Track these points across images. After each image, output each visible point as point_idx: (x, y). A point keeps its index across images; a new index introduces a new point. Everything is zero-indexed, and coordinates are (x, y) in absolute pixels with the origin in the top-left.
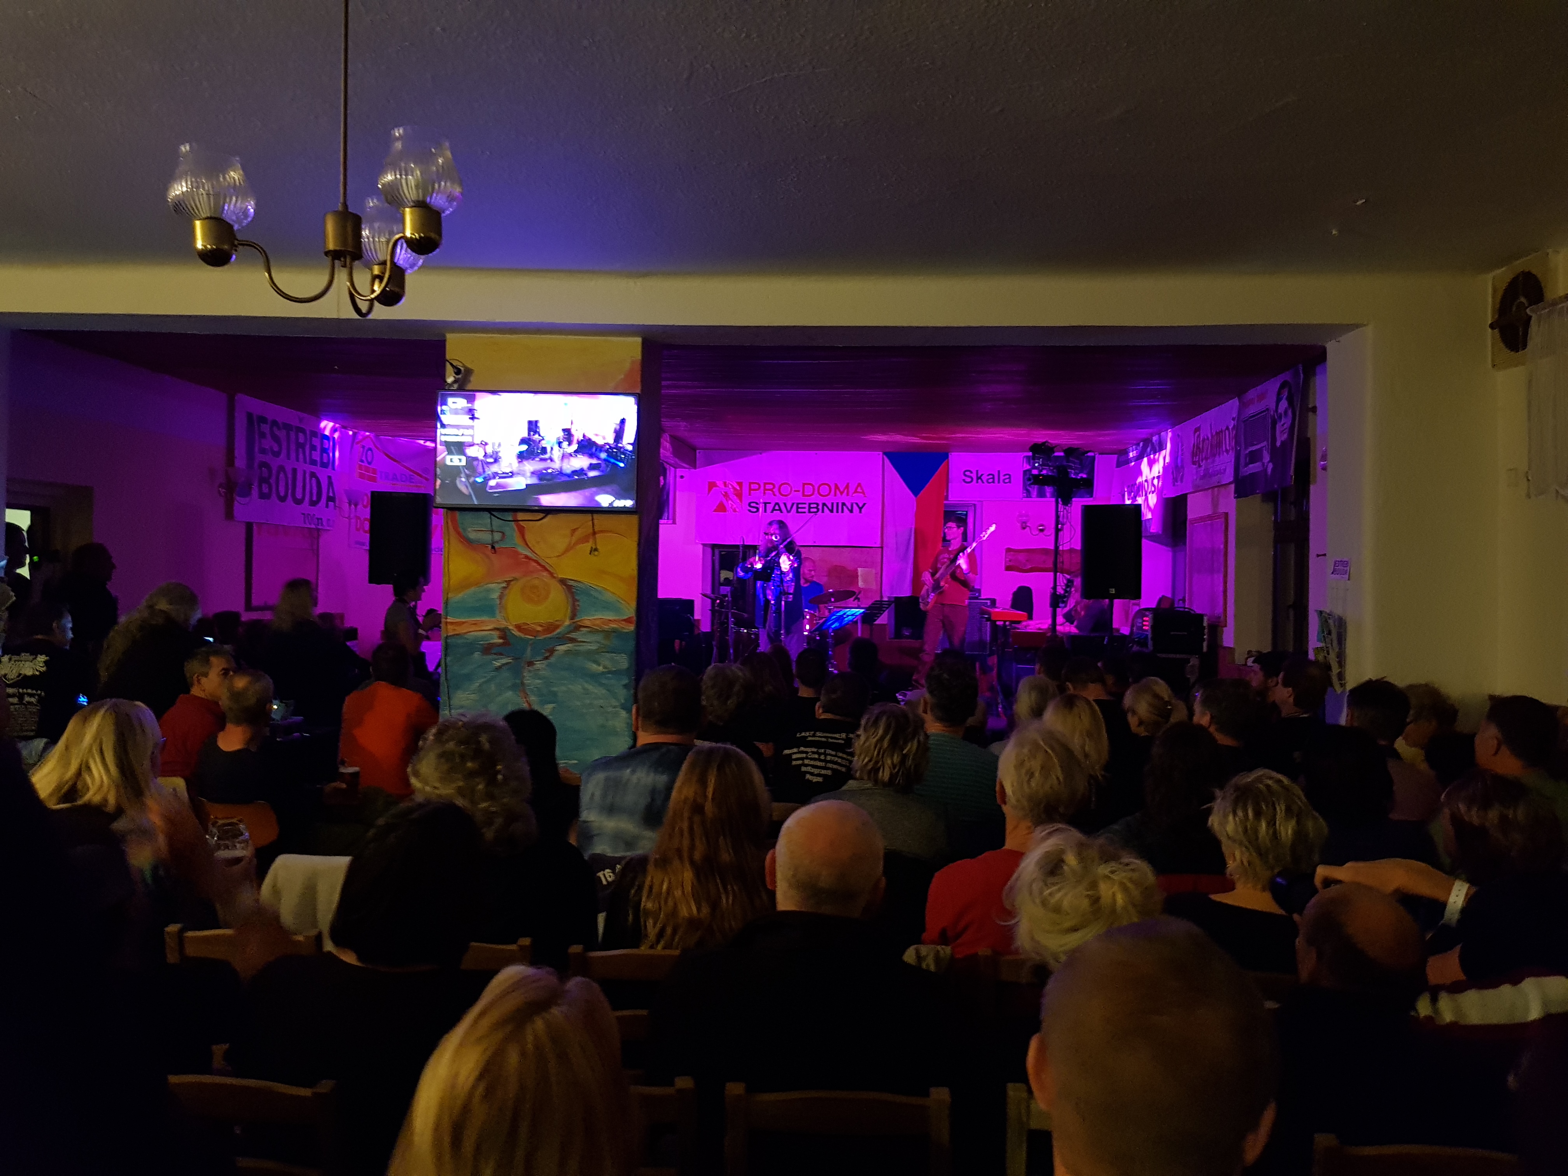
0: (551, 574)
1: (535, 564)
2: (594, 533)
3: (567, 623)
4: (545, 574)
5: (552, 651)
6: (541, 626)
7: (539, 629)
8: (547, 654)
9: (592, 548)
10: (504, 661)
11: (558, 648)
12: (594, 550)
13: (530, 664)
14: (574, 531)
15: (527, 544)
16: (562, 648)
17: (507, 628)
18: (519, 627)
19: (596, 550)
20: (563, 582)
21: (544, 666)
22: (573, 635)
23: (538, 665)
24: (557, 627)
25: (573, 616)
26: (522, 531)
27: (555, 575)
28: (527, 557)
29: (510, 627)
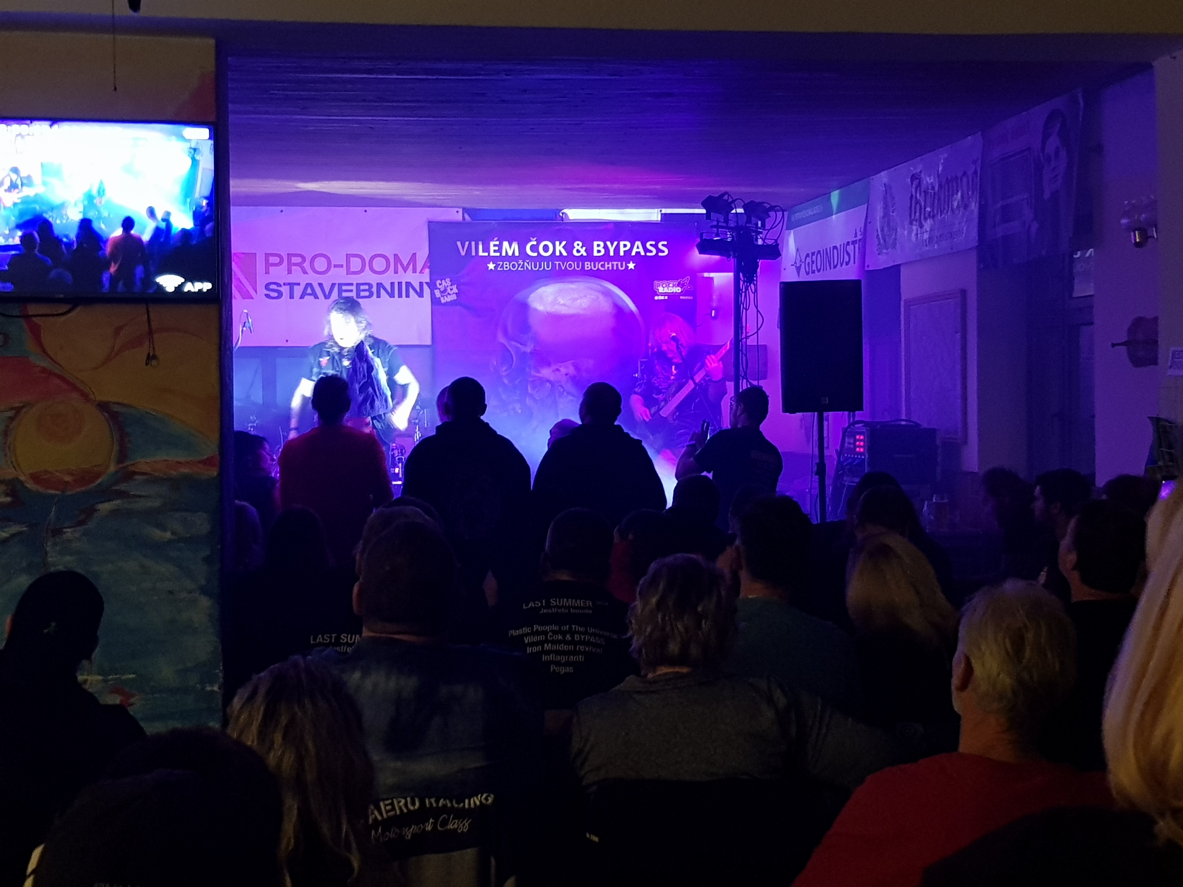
0: (85, 397)
1: (57, 381)
2: (151, 333)
3: (112, 468)
4: (75, 395)
5: (91, 511)
6: (73, 475)
7: (68, 478)
8: (83, 517)
9: (149, 354)
10: (14, 529)
11: (100, 506)
12: (150, 358)
13: (57, 532)
14: (118, 330)
15: (44, 351)
16: (105, 507)
17: (16, 480)
18: (35, 478)
19: (154, 357)
20: (103, 407)
21: (77, 535)
22: (122, 487)
23: (69, 533)
24: (98, 476)
25: (123, 456)
26: (36, 332)
27: (92, 397)
28: (44, 370)
29: (22, 478)
